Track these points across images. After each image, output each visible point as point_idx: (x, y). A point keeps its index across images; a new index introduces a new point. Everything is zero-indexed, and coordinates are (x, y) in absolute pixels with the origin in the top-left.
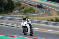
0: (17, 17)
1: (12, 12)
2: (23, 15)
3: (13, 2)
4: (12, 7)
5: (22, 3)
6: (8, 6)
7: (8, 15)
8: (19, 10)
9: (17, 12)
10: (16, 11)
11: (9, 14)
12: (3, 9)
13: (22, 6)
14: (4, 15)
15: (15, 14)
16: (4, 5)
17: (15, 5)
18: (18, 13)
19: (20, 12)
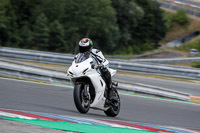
0: (173, 63)
1: (157, 46)
2: (197, 56)
3: (163, 11)
4: (159, 28)
5: (193, 17)
6: (144, 25)
7: (145, 57)
8: (183, 41)
9: (176, 48)
10: (171, 45)
11: (148, 53)
12: (128, 36)
13: (191, 28)
14: (129, 59)
15: (166, 54)
16: (132, 23)
17: (167, 25)
18: (179, 49)
19: (183, 49)
